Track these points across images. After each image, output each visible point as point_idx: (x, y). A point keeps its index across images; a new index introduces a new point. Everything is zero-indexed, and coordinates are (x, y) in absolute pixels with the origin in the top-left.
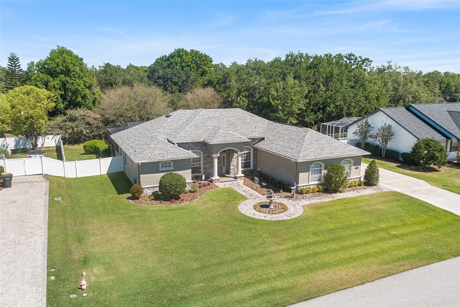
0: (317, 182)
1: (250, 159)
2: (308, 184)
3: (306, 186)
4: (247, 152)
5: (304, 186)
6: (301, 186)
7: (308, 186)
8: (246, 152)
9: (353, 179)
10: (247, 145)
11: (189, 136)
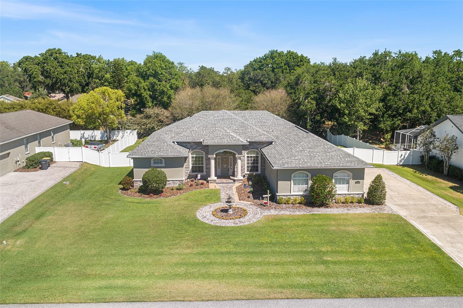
0: (301, 193)
1: (257, 163)
2: (290, 194)
3: (287, 195)
4: (255, 155)
5: (284, 196)
6: (281, 195)
7: (289, 195)
8: (253, 155)
9: (353, 194)
10: (254, 148)
11: (192, 136)
